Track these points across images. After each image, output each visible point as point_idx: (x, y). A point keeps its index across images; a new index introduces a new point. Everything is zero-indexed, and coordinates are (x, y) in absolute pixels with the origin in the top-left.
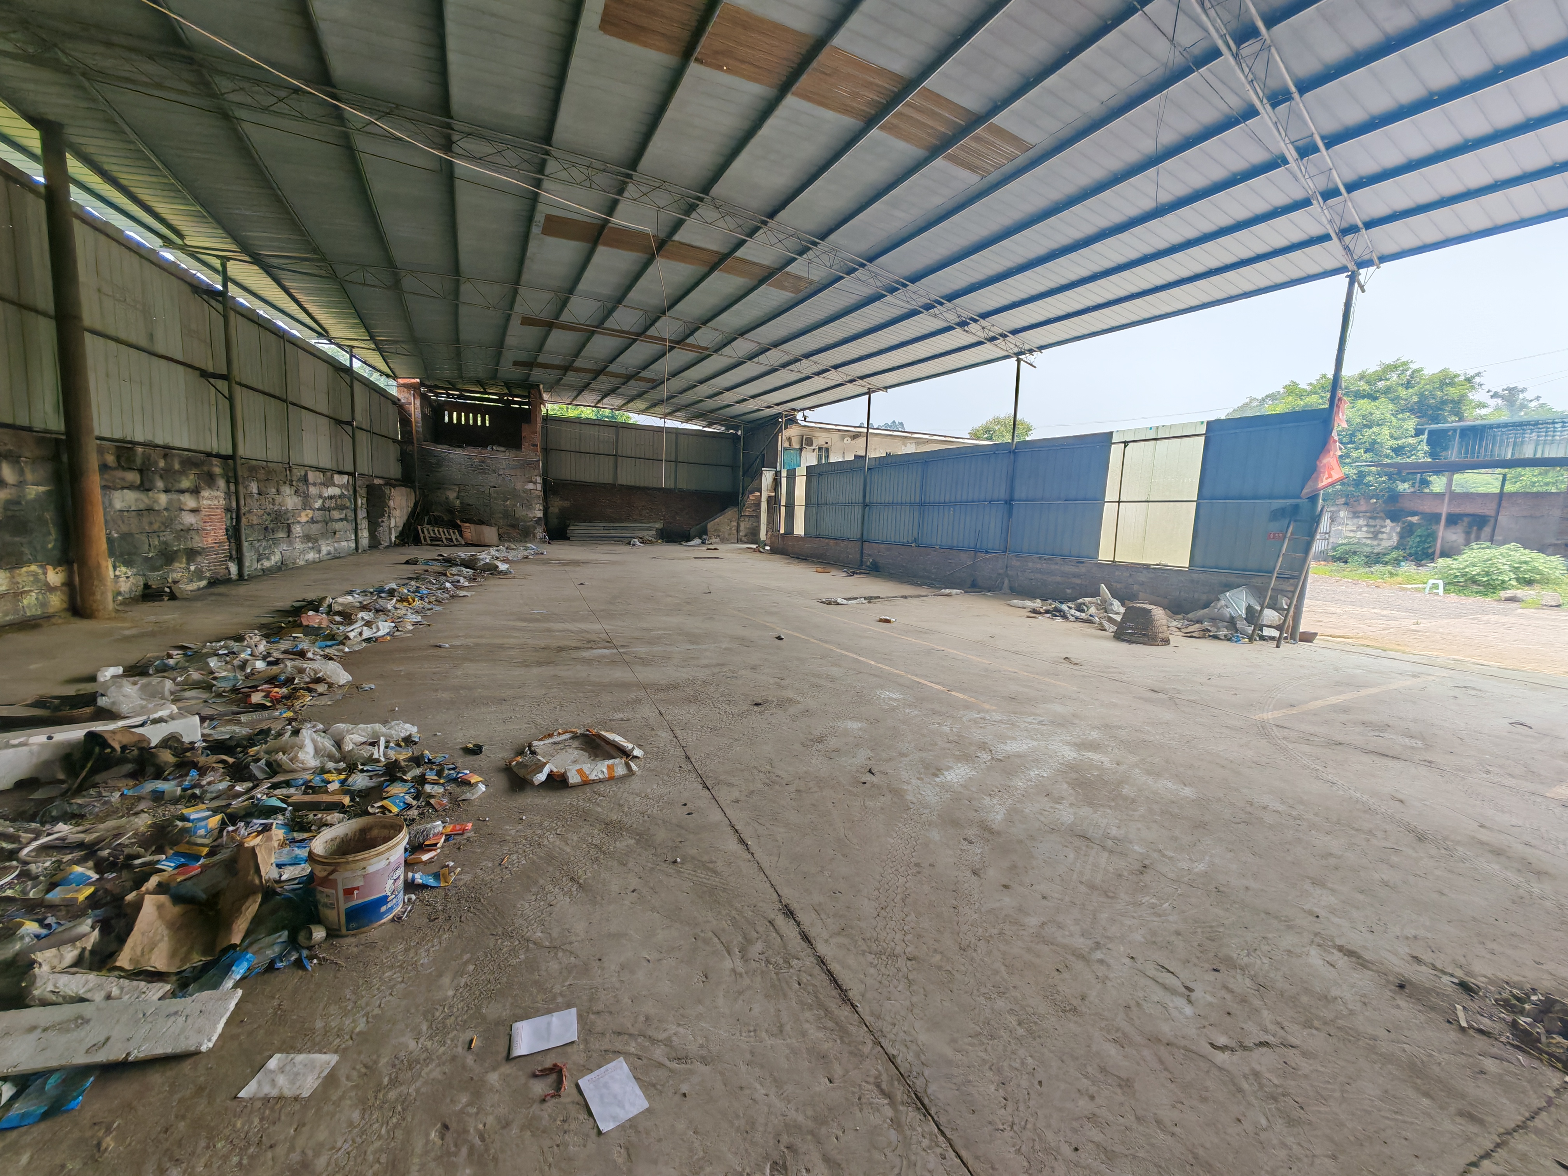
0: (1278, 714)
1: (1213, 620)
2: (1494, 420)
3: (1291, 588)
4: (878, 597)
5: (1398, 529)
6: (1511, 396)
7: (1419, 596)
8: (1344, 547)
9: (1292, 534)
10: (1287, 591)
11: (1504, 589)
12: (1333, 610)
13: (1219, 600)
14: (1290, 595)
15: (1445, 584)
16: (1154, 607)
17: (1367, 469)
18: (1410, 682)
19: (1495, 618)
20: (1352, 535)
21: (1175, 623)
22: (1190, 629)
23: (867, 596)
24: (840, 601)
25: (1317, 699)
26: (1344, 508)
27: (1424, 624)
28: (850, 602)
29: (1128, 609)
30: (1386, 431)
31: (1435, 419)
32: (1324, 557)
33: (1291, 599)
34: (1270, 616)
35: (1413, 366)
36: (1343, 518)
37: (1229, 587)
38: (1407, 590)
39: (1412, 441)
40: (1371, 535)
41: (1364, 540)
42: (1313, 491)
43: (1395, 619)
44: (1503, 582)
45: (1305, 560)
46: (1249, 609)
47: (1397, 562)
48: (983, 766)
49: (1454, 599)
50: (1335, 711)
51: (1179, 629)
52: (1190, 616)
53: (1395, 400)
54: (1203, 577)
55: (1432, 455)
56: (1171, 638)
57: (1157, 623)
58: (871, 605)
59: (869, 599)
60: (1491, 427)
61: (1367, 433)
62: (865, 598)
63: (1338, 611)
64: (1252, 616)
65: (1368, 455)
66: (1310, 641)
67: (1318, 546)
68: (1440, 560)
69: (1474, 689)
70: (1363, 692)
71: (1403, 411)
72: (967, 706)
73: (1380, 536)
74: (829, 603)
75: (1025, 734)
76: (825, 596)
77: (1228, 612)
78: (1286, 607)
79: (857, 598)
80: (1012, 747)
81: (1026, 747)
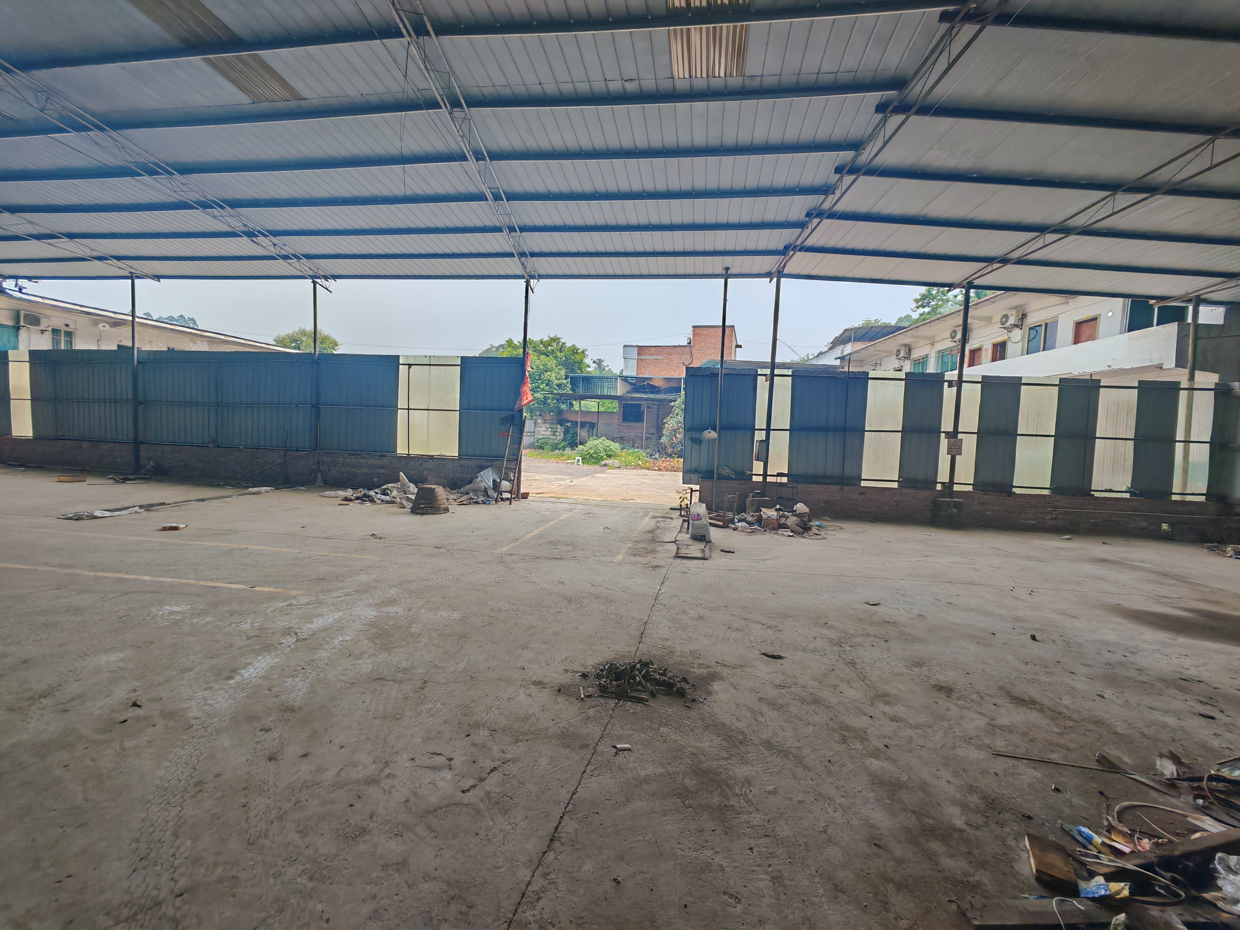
0: (509, 547)
1: (475, 491)
2: (593, 374)
3: (514, 467)
4: (164, 504)
5: (563, 430)
6: (599, 363)
7: (572, 466)
8: (541, 440)
9: (512, 433)
10: (512, 468)
11: (602, 460)
12: (537, 478)
13: (477, 477)
14: (514, 471)
15: (582, 459)
16: (436, 486)
17: (548, 395)
18: (568, 515)
19: (599, 475)
20: (544, 433)
21: (452, 496)
22: (462, 499)
23: (145, 503)
24: (98, 513)
25: (528, 533)
26: (540, 417)
27: (575, 482)
28: (116, 513)
29: (419, 489)
30: (554, 375)
31: (572, 371)
32: (531, 446)
33: (515, 473)
34: (505, 485)
35: (562, 341)
36: (540, 423)
37: (482, 468)
38: (569, 463)
39: (564, 381)
40: (552, 433)
41: (550, 436)
42: (520, 407)
43: (563, 480)
44: (602, 457)
45: (519, 449)
46: (494, 481)
47: (564, 448)
48: (287, 650)
49: (586, 467)
50: (537, 539)
51: (455, 500)
52: (462, 490)
53: (556, 358)
54: (467, 462)
55: (573, 390)
56: (449, 507)
57: (440, 498)
58: (150, 513)
59: (148, 508)
60: (593, 378)
61: (546, 374)
62: (141, 507)
63: (540, 478)
64: (496, 486)
65: (548, 387)
66: (526, 498)
67: (526, 440)
68: (579, 446)
69: (592, 513)
70: (549, 524)
71: (560, 365)
72: (272, 598)
73: (556, 434)
74: (78, 518)
75: (332, 607)
76: (70, 511)
77: (482, 485)
78: (513, 478)
79: (129, 508)
80: (318, 624)
81: (331, 620)
